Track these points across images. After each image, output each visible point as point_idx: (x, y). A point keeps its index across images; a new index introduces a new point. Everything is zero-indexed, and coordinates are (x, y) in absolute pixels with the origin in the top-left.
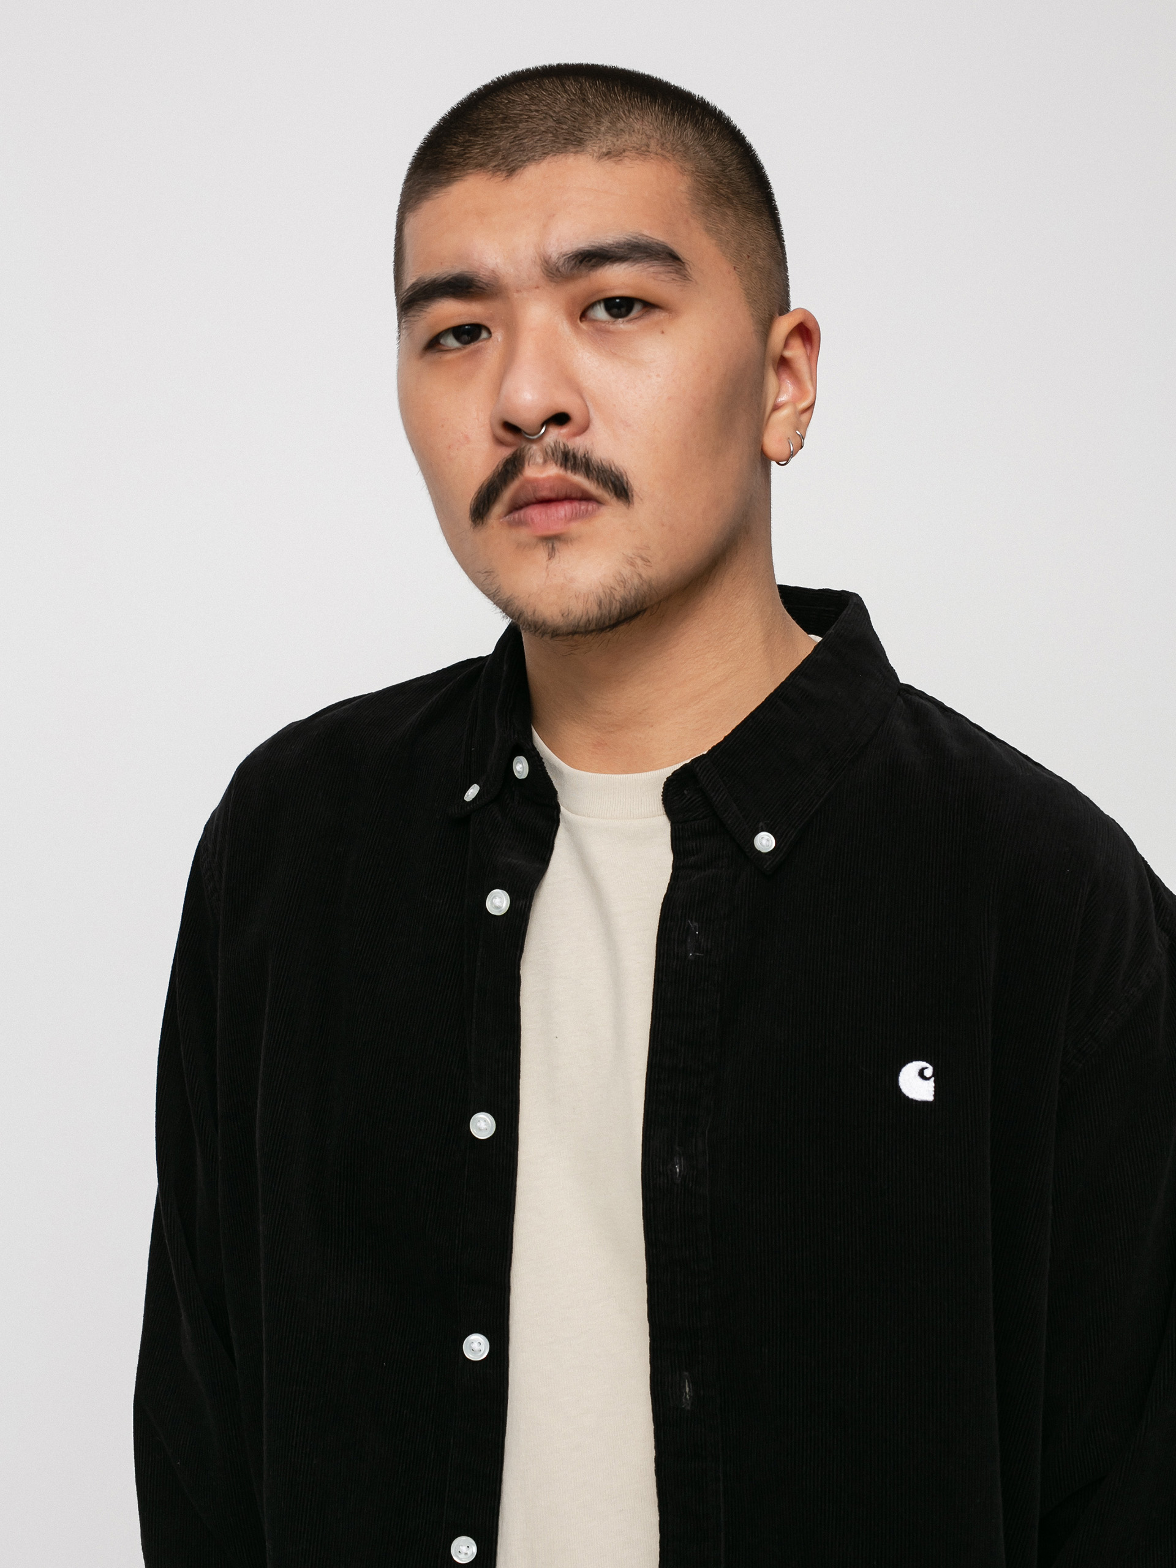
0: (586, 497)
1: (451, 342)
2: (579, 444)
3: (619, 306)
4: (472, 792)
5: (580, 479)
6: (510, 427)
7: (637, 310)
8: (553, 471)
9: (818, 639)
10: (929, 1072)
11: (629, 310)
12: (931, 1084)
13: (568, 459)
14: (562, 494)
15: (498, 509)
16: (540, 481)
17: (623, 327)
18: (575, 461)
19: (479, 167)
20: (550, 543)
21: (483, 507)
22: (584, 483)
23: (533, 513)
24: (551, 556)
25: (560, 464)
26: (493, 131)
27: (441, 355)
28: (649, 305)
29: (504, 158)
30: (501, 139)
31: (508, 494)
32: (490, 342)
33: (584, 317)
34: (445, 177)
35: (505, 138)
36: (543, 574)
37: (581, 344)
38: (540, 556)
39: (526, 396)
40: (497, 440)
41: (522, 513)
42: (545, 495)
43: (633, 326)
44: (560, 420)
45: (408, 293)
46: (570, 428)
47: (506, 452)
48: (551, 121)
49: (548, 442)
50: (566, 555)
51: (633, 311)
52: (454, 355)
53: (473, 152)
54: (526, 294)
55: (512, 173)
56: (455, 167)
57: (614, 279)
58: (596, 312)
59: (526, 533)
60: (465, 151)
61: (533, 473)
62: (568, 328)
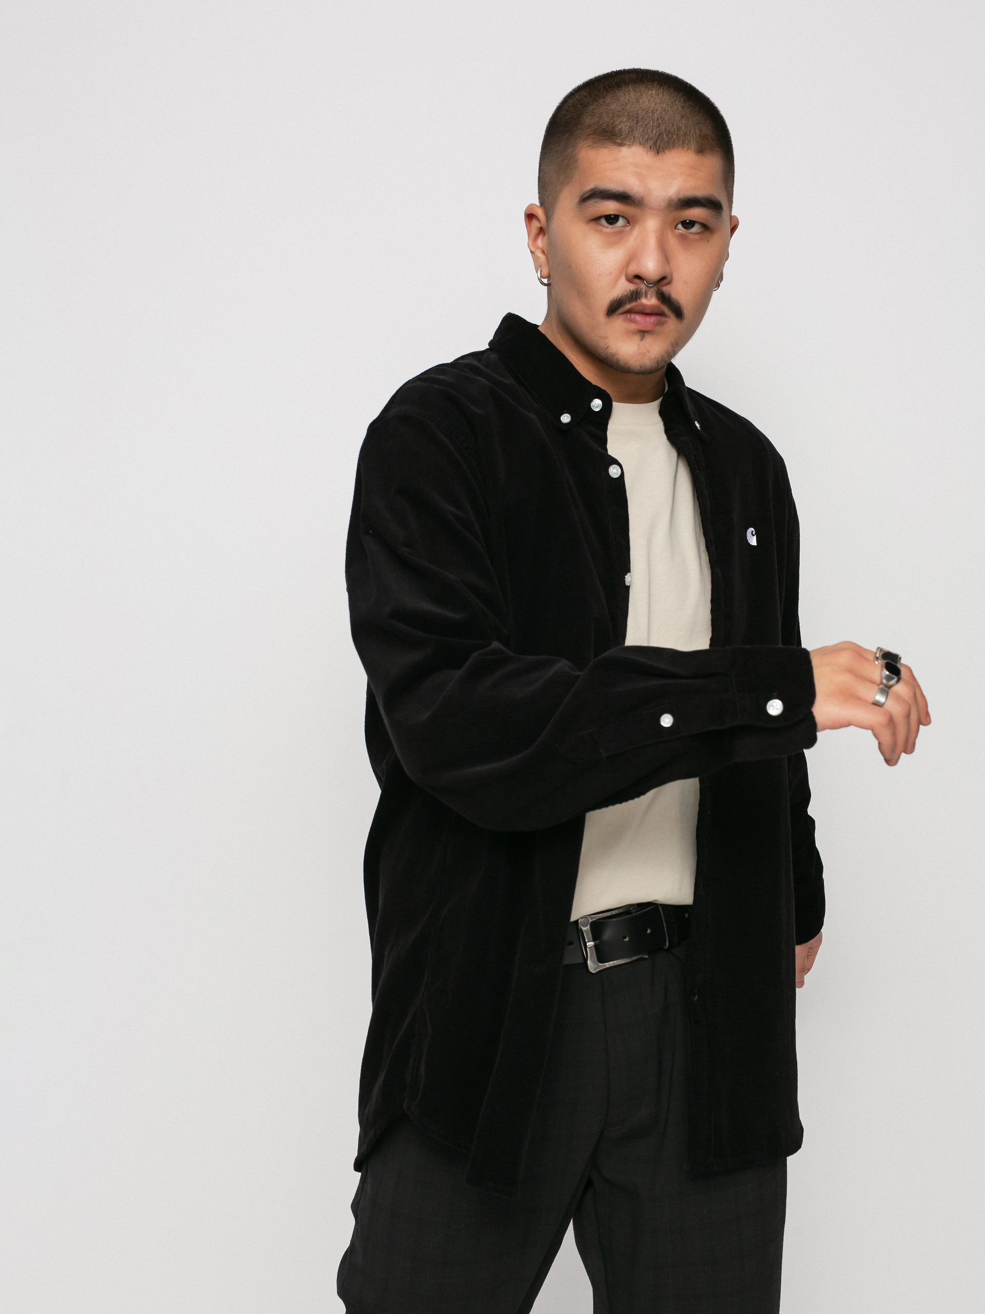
0: (662, 314)
1: (603, 221)
4: (567, 418)
7: (696, 226)
8: (655, 300)
11: (692, 227)
13: (661, 295)
14: (653, 310)
15: (622, 312)
16: (647, 305)
17: (692, 236)
18: (664, 298)
19: (640, 144)
20: (643, 333)
21: (614, 308)
22: (666, 309)
23: (638, 318)
24: (642, 339)
25: (658, 298)
26: (646, 125)
27: (600, 227)
28: (706, 228)
29: (655, 144)
30: (652, 131)
31: (628, 306)
32: (628, 228)
33: (676, 227)
34: (619, 141)
35: (654, 132)
36: (636, 347)
37: (672, 241)
38: (637, 338)
39: (650, 266)
40: (629, 280)
41: (633, 316)
42: (648, 311)
43: (696, 237)
44: (664, 278)
45: (588, 192)
46: (665, 282)
47: (631, 287)
48: (675, 127)
49: (655, 288)
50: (649, 339)
51: (696, 229)
52: (609, 229)
53: (637, 134)
54: (654, 212)
55: (658, 153)
56: (627, 137)
57: (695, 213)
58: (680, 226)
59: (633, 326)
60: (631, 130)
61: (644, 301)
62: (670, 232)
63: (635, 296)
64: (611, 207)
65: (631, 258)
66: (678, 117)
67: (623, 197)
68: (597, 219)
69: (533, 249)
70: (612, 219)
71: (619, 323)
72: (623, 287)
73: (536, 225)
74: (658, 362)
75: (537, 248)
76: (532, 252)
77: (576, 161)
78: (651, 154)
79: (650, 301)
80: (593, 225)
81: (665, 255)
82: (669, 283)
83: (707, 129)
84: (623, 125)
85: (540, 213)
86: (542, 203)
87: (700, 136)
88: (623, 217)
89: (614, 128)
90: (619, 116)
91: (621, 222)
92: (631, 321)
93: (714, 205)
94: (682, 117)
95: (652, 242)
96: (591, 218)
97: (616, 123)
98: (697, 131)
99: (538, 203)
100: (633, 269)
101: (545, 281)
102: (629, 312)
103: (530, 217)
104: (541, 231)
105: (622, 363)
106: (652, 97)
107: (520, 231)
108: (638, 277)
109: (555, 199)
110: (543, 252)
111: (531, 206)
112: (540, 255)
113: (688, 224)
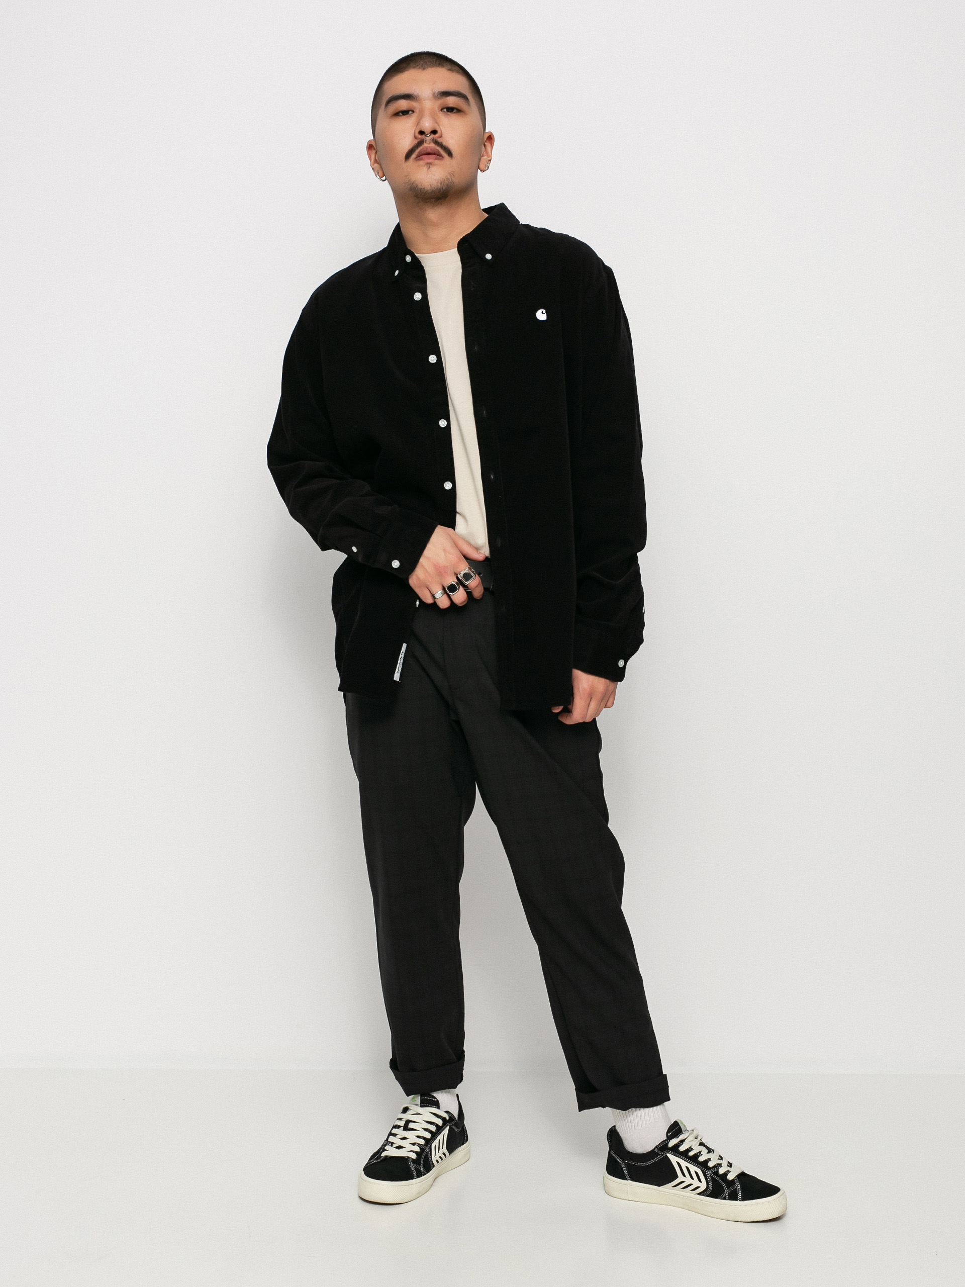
2: (439, 140)
3: (450, 109)
4: (397, 273)
5: (438, 148)
6: (422, 133)
7: (455, 111)
8: (432, 145)
9: (487, 215)
10: (544, 312)
11: (452, 111)
12: (546, 315)
13: (436, 142)
14: (433, 152)
15: (414, 156)
16: (428, 148)
17: (452, 115)
18: (438, 144)
19: (414, 69)
20: (430, 166)
21: (409, 156)
22: (440, 151)
23: (425, 157)
24: (429, 170)
28: (460, 110)
31: (417, 152)
32: (413, 113)
33: (441, 108)
36: (427, 175)
37: (441, 117)
38: (426, 169)
40: (416, 136)
42: (429, 153)
43: (455, 115)
44: (435, 132)
46: (437, 134)
47: (418, 140)
49: (432, 137)
50: (434, 170)
52: (402, 119)
54: (427, 101)
59: (422, 164)
62: (438, 112)
64: (404, 104)
65: (418, 125)
68: (396, 114)
71: (413, 165)
72: (412, 141)
82: (440, 136)
85: (374, 142)
91: (410, 112)
92: (420, 161)
93: (462, 97)
100: (418, 129)
101: (384, 178)
102: (418, 155)
103: (370, 148)
104: (376, 153)
110: (378, 163)
111: (369, 141)
112: (376, 166)
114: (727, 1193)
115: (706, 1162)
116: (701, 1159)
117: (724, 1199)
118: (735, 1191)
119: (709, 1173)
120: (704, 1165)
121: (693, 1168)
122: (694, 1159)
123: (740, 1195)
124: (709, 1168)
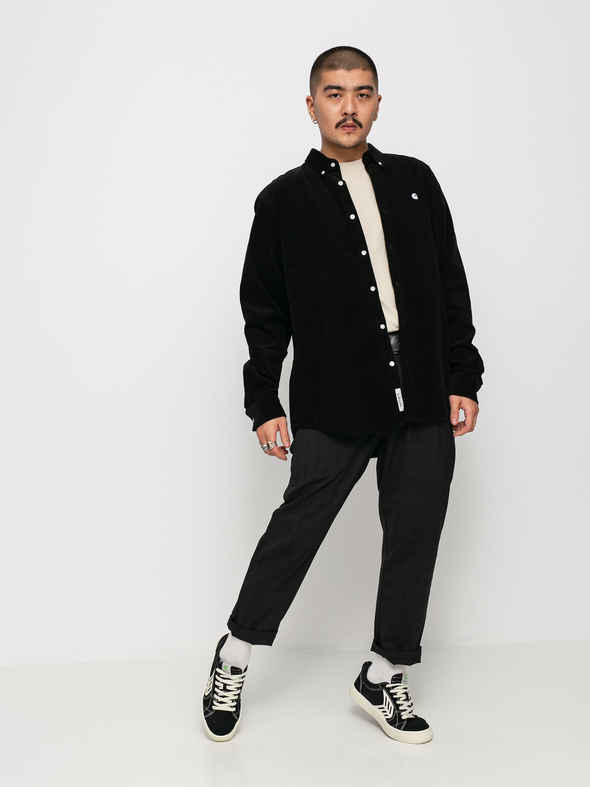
0: (355, 127)
1: (333, 96)
4: (323, 172)
14: (352, 126)
16: (349, 123)
17: (363, 99)
18: (355, 121)
19: (343, 68)
20: (349, 133)
21: (337, 126)
22: (356, 124)
23: (347, 128)
24: (348, 136)
25: (353, 121)
26: (344, 62)
27: (331, 98)
28: (368, 96)
29: (348, 68)
30: (346, 64)
31: (343, 124)
32: (341, 98)
33: (358, 96)
34: (335, 68)
35: (347, 64)
36: (347, 138)
37: (357, 101)
38: (347, 135)
39: (349, 109)
40: (342, 115)
41: (344, 128)
42: (349, 125)
43: (365, 99)
44: (354, 114)
45: (326, 87)
46: (355, 115)
47: (343, 118)
48: (354, 62)
49: (352, 117)
50: (351, 136)
51: (365, 96)
52: (334, 99)
53: (341, 65)
54: (349, 92)
55: (349, 71)
56: (337, 67)
57: (364, 91)
58: (359, 96)
59: (345, 131)
60: (339, 65)
61: (348, 122)
62: (356, 98)
63: (345, 120)
64: (335, 91)
65: (343, 107)
66: (355, 59)
67: (338, 88)
68: (330, 96)
69: (310, 112)
70: (335, 95)
71: (340, 131)
72: (340, 118)
73: (310, 103)
74: (355, 144)
75: (311, 111)
76: (309, 113)
77: (322, 77)
78: (347, 71)
79: (350, 122)
80: (329, 98)
81: (355, 106)
82: (357, 115)
83: (366, 63)
84: (336, 63)
85: (311, 98)
86: (312, 95)
87: (363, 64)
88: (339, 94)
89: (333, 64)
90: (335, 60)
92: (344, 130)
93: (370, 88)
94: (357, 59)
95: (350, 101)
96: (329, 95)
97: (334, 62)
98: (362, 63)
99: (310, 95)
100: (344, 112)
102: (343, 127)
103: (308, 100)
104: (312, 105)
105: (342, 145)
106: (346, 53)
107: (305, 106)
108: (345, 114)
109: (316, 91)
110: (313, 112)
111: (308, 97)
112: (312, 113)
113: (362, 95)
114: (397, 724)
115: (399, 705)
116: (398, 702)
117: (395, 727)
118: (402, 725)
119: (396, 711)
120: (397, 706)
121: (391, 705)
122: (394, 700)
123: (402, 728)
124: (398, 709)
